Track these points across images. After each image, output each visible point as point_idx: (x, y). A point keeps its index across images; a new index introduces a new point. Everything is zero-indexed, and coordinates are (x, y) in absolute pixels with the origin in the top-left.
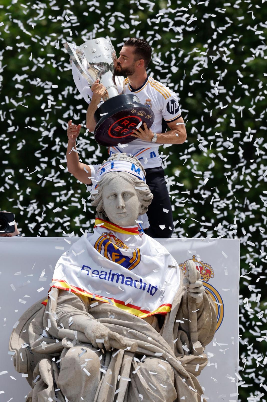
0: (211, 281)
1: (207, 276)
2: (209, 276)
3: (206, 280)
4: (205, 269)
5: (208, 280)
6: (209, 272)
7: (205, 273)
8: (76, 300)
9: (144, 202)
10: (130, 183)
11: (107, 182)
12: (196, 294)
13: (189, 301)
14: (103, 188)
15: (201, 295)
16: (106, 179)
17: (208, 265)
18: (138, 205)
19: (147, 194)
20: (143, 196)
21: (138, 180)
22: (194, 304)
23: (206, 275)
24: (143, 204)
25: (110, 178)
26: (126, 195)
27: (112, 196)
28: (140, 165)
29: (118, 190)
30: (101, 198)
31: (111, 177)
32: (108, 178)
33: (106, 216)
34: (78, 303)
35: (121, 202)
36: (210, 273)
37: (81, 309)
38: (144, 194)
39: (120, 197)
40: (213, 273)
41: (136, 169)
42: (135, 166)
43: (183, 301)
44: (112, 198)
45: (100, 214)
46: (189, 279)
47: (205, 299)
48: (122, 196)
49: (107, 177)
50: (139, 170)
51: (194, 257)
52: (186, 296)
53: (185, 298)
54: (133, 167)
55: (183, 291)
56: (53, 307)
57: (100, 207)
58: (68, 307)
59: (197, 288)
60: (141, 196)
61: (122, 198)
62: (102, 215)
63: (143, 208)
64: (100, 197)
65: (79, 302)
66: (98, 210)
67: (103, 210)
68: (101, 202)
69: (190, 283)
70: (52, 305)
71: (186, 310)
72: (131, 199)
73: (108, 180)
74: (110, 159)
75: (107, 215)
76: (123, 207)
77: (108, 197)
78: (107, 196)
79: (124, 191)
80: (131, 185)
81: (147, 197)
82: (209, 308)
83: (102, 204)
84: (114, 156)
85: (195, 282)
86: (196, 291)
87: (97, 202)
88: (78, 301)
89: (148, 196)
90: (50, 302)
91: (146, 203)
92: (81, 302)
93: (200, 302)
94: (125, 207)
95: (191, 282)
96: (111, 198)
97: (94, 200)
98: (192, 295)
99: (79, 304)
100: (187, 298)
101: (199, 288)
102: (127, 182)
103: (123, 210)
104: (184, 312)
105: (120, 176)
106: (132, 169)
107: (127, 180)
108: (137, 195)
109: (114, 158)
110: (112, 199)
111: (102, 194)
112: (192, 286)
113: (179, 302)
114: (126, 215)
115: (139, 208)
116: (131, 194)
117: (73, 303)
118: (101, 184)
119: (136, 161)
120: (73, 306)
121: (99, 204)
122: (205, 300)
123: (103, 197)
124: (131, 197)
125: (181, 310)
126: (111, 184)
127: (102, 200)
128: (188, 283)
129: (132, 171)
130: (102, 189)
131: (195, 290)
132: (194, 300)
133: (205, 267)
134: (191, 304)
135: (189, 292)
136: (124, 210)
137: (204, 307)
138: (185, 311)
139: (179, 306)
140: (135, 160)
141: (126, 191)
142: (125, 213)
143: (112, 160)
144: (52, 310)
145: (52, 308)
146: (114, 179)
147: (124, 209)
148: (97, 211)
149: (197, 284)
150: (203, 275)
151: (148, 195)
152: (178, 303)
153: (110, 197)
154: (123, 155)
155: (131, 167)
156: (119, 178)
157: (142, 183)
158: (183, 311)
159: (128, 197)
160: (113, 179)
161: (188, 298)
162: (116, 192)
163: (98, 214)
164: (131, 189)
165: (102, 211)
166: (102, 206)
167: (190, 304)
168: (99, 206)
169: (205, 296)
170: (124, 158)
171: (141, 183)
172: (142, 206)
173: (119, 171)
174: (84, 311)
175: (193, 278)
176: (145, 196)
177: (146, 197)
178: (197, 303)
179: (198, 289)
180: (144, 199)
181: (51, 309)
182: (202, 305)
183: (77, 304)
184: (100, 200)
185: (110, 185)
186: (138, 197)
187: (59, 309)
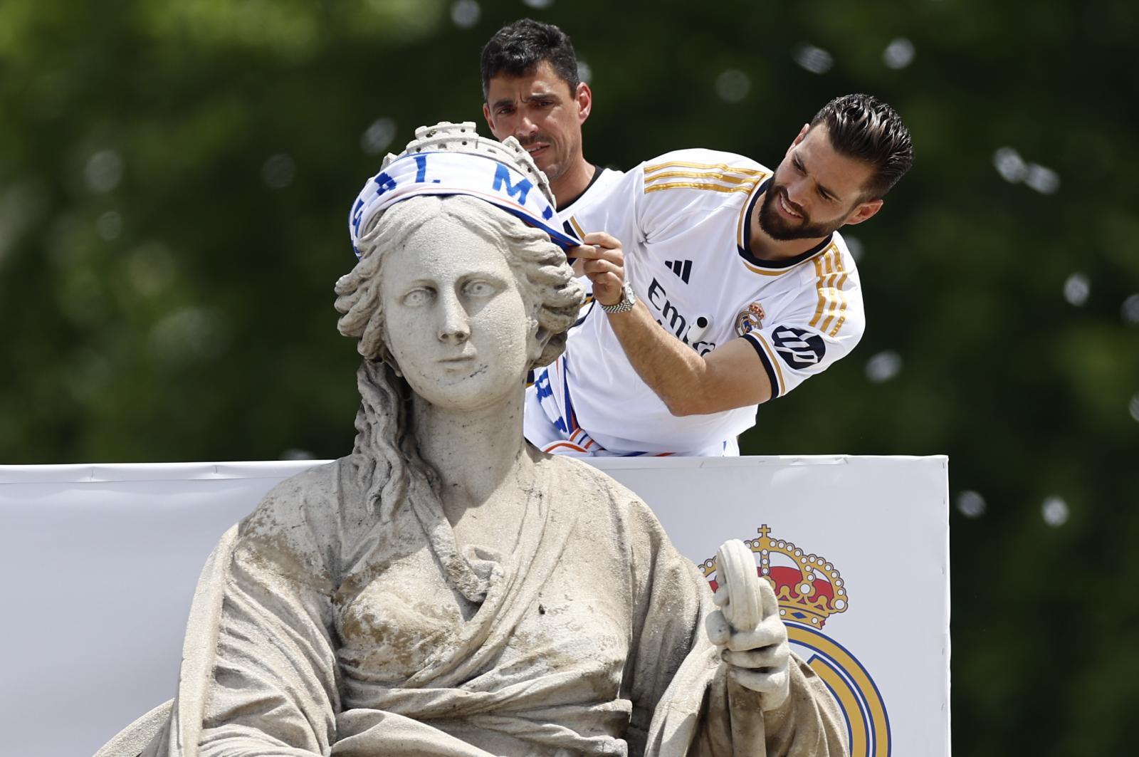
0: (835, 627)
1: (820, 607)
2: (825, 607)
3: (815, 621)
4: (811, 578)
5: (822, 623)
6: (825, 589)
7: (812, 594)
8: (278, 709)
9: (547, 316)
10: (490, 239)
11: (398, 238)
12: (762, 676)
13: (734, 705)
14: (383, 265)
15: (778, 678)
16: (391, 225)
17: (820, 562)
18: (524, 326)
19: (559, 282)
20: (543, 291)
21: (520, 228)
22: (755, 716)
23: (816, 604)
24: (546, 325)
25: (407, 224)
26: (472, 288)
27: (418, 294)
28: (530, 170)
29: (441, 270)
30: (376, 301)
31: (414, 220)
32: (400, 224)
33: (398, 375)
34: (288, 720)
35: (455, 316)
36: (830, 595)
37: (301, 741)
38: (548, 285)
39: (449, 296)
40: (841, 592)
41: (513, 184)
42: (510, 171)
43: (711, 705)
44: (419, 300)
45: (376, 368)
46: (729, 614)
47: (798, 695)
48: (456, 291)
49: (396, 217)
50: (524, 187)
51: (764, 530)
52: (722, 685)
53: (719, 692)
54: (502, 175)
55: (712, 665)
56: (184, 738)
57: (373, 338)
58: (247, 736)
59: (763, 650)
60: (536, 293)
61: (459, 299)
62: (381, 370)
63: (547, 337)
64: (371, 299)
65: (292, 715)
66: (365, 351)
67: (387, 350)
68: (376, 316)
69: (733, 631)
70: (181, 728)
71: (724, 741)
72: (494, 303)
73: (402, 229)
74: (412, 148)
75: (400, 371)
76: (460, 336)
77: (403, 300)
78: (399, 295)
79: (463, 273)
80: (491, 246)
81: (558, 296)
82: (816, 730)
83: (381, 325)
84: (429, 136)
85: (752, 628)
86: (758, 662)
87: (358, 321)
88: (288, 713)
89: (562, 291)
90: (174, 718)
91: (555, 320)
92: (298, 716)
93: (776, 706)
94: (469, 338)
95: (737, 626)
96: (412, 302)
97: (347, 312)
98: (746, 680)
99: (289, 724)
100: (726, 694)
101: (770, 652)
102: (474, 236)
103: (462, 350)
104: (716, 748)
105: (450, 215)
106: (497, 186)
107: (475, 229)
108: (519, 289)
109: (426, 144)
110: (419, 306)
111: (378, 286)
112: (742, 642)
113: (695, 709)
114: (477, 367)
115: (528, 339)
116: (492, 286)
117: (265, 721)
118: (375, 248)
119: (516, 154)
120: (266, 731)
121: (370, 327)
122: (798, 700)
123: (384, 297)
124: (492, 296)
125: (705, 739)
126: (412, 243)
127: (378, 311)
128: (726, 633)
129: (495, 192)
130: (379, 266)
131: (753, 660)
132: (753, 698)
133: (808, 568)
134: (741, 715)
135: (733, 666)
136: (468, 349)
137: (795, 725)
138: (718, 744)
139: (693, 723)
140: (511, 150)
141: (472, 274)
142: (469, 358)
143: (419, 150)
144: (182, 749)
145: (181, 742)
146: (425, 227)
147: (468, 344)
148: (363, 357)
149: (762, 633)
150: (802, 601)
151: (564, 286)
152: (690, 712)
153: (411, 298)
154: (463, 131)
155: (492, 178)
156: (443, 221)
157: (537, 238)
158: (711, 745)
159: (480, 295)
160: (420, 226)
161: (730, 692)
162: (434, 276)
163: (366, 367)
164: (495, 264)
165: (382, 352)
166: (381, 333)
167: (737, 715)
168: (370, 333)
169: (799, 680)
170: (465, 143)
171: (532, 240)
172: (541, 330)
173: (443, 196)
174: (311, 749)
175: (744, 612)
176: (551, 292)
177: (553, 295)
178: (765, 709)
179: (764, 654)
180: (548, 303)
181: (179, 746)
182: (788, 716)
183: (283, 723)
184: (371, 313)
185: (407, 248)
186: (523, 297)
187: (212, 743)
